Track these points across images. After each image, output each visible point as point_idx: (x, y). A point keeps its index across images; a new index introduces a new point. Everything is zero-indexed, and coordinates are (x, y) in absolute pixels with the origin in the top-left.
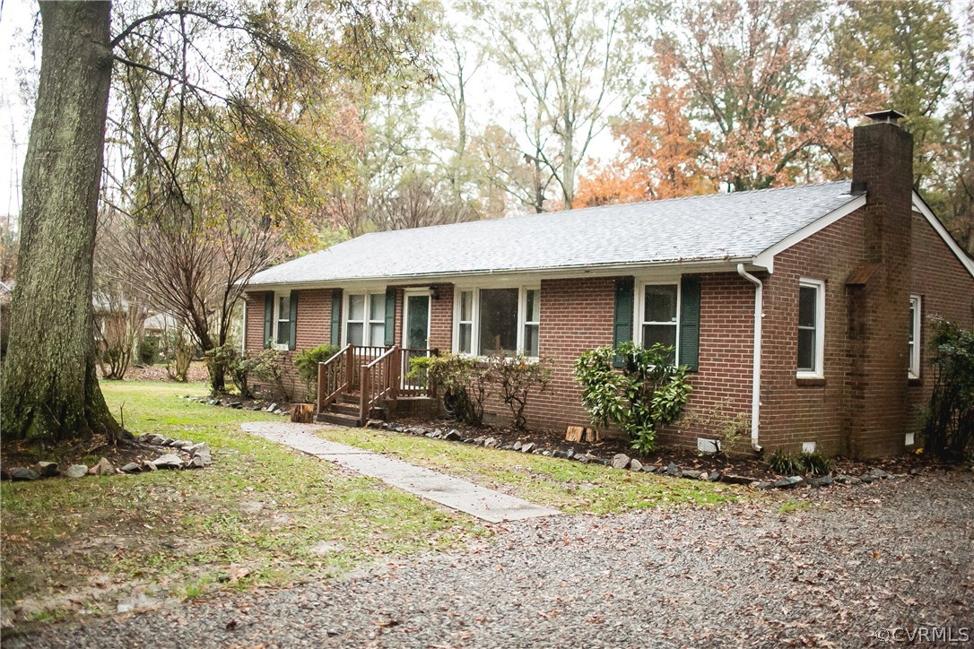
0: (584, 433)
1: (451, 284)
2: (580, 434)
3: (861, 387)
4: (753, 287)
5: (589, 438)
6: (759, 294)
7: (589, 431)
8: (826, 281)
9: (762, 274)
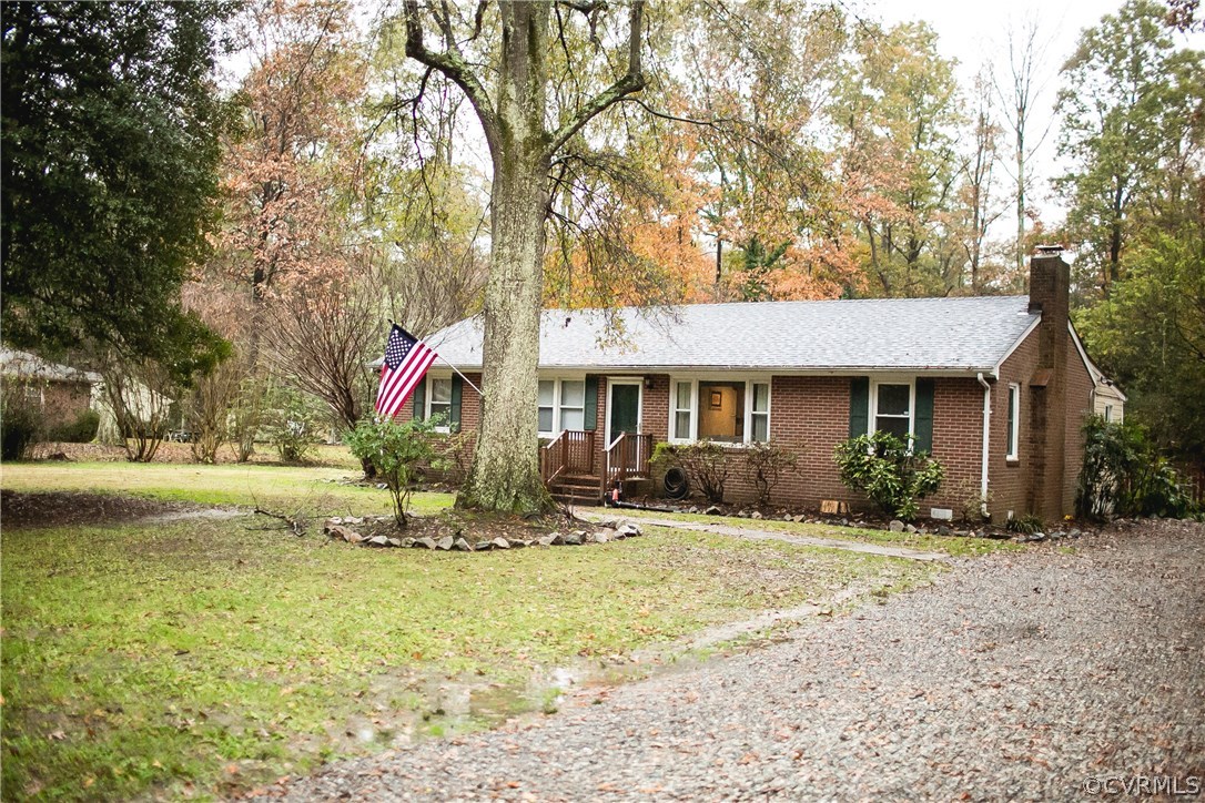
0: (839, 506)
1: (668, 376)
2: (836, 507)
3: (1042, 466)
4: (983, 390)
5: (843, 510)
6: (988, 396)
7: (842, 504)
8: (1020, 384)
9: (991, 380)
